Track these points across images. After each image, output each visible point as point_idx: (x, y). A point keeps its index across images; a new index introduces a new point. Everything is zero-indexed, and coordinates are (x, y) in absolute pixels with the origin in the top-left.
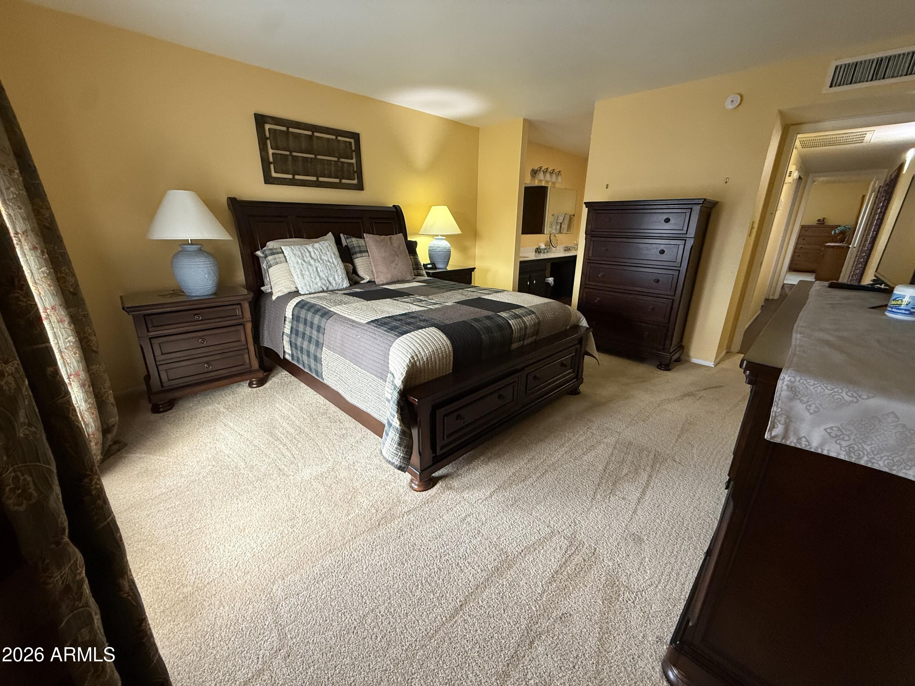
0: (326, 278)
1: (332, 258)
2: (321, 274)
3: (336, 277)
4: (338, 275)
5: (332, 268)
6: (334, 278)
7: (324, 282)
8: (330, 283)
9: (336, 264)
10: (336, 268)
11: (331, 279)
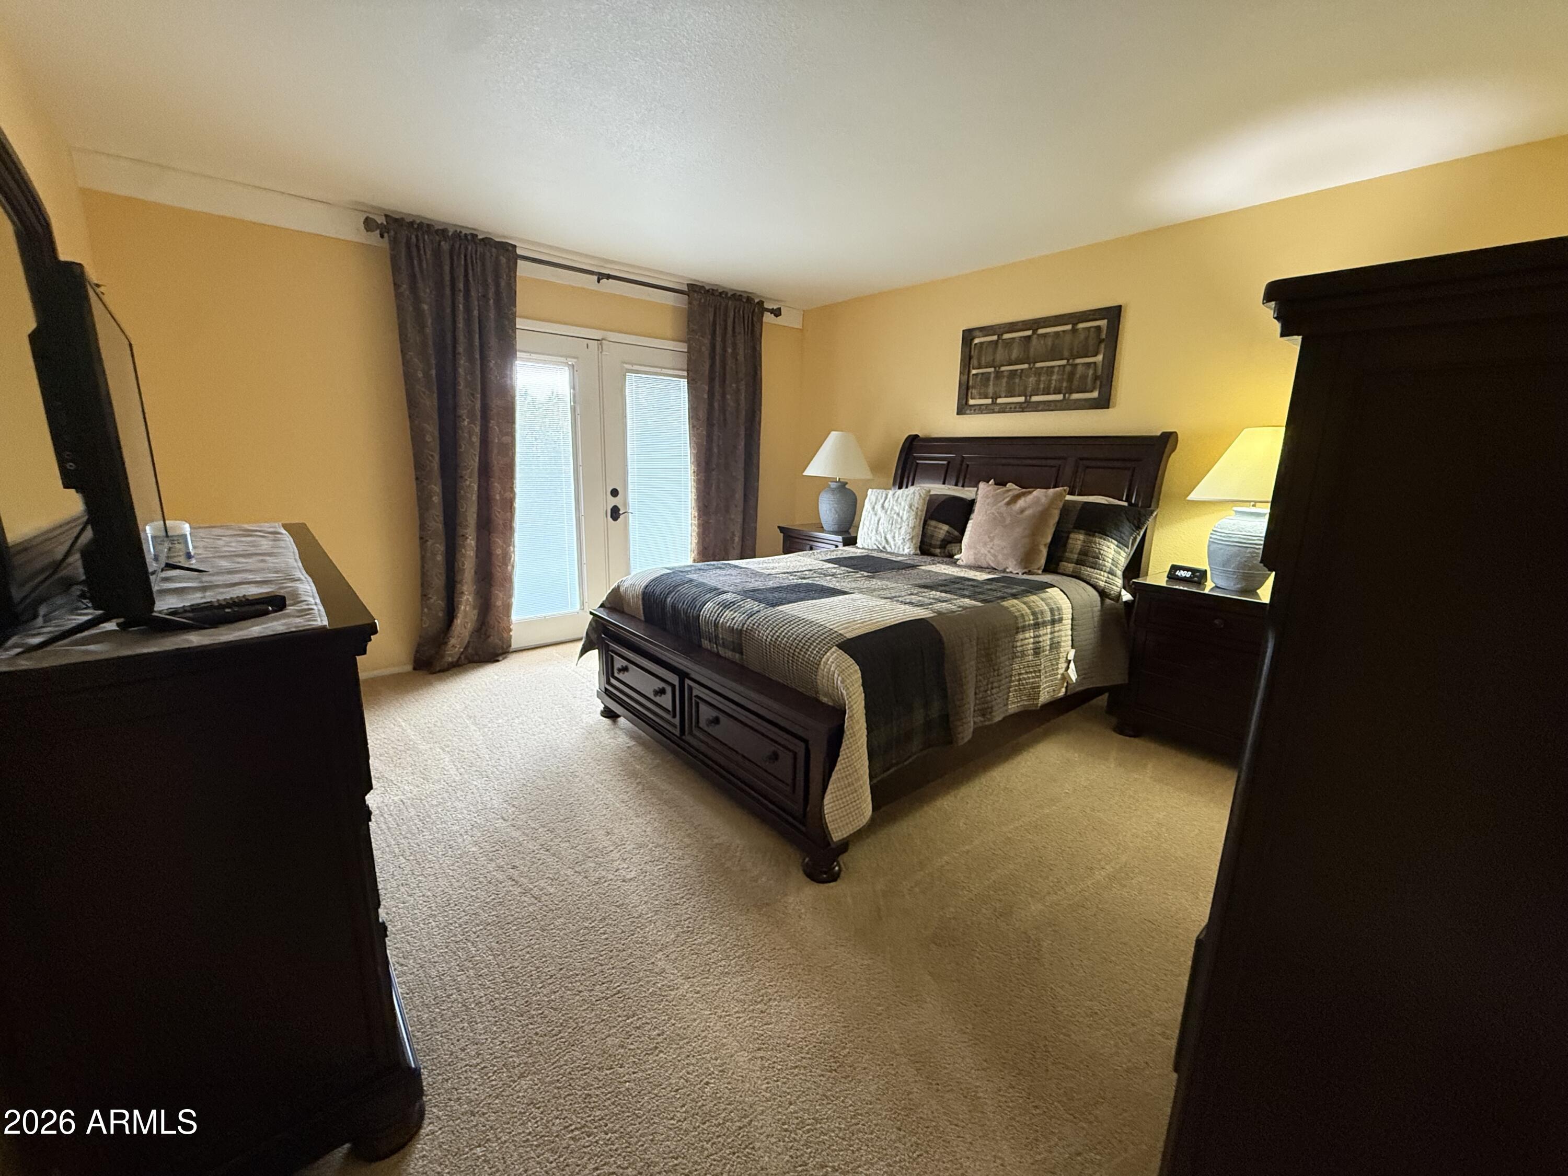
0: (883, 535)
1: (904, 510)
2: (881, 527)
3: (897, 535)
4: (900, 534)
5: (896, 522)
6: (894, 537)
7: (879, 539)
8: (887, 541)
9: (905, 518)
10: (901, 523)
11: (889, 537)
